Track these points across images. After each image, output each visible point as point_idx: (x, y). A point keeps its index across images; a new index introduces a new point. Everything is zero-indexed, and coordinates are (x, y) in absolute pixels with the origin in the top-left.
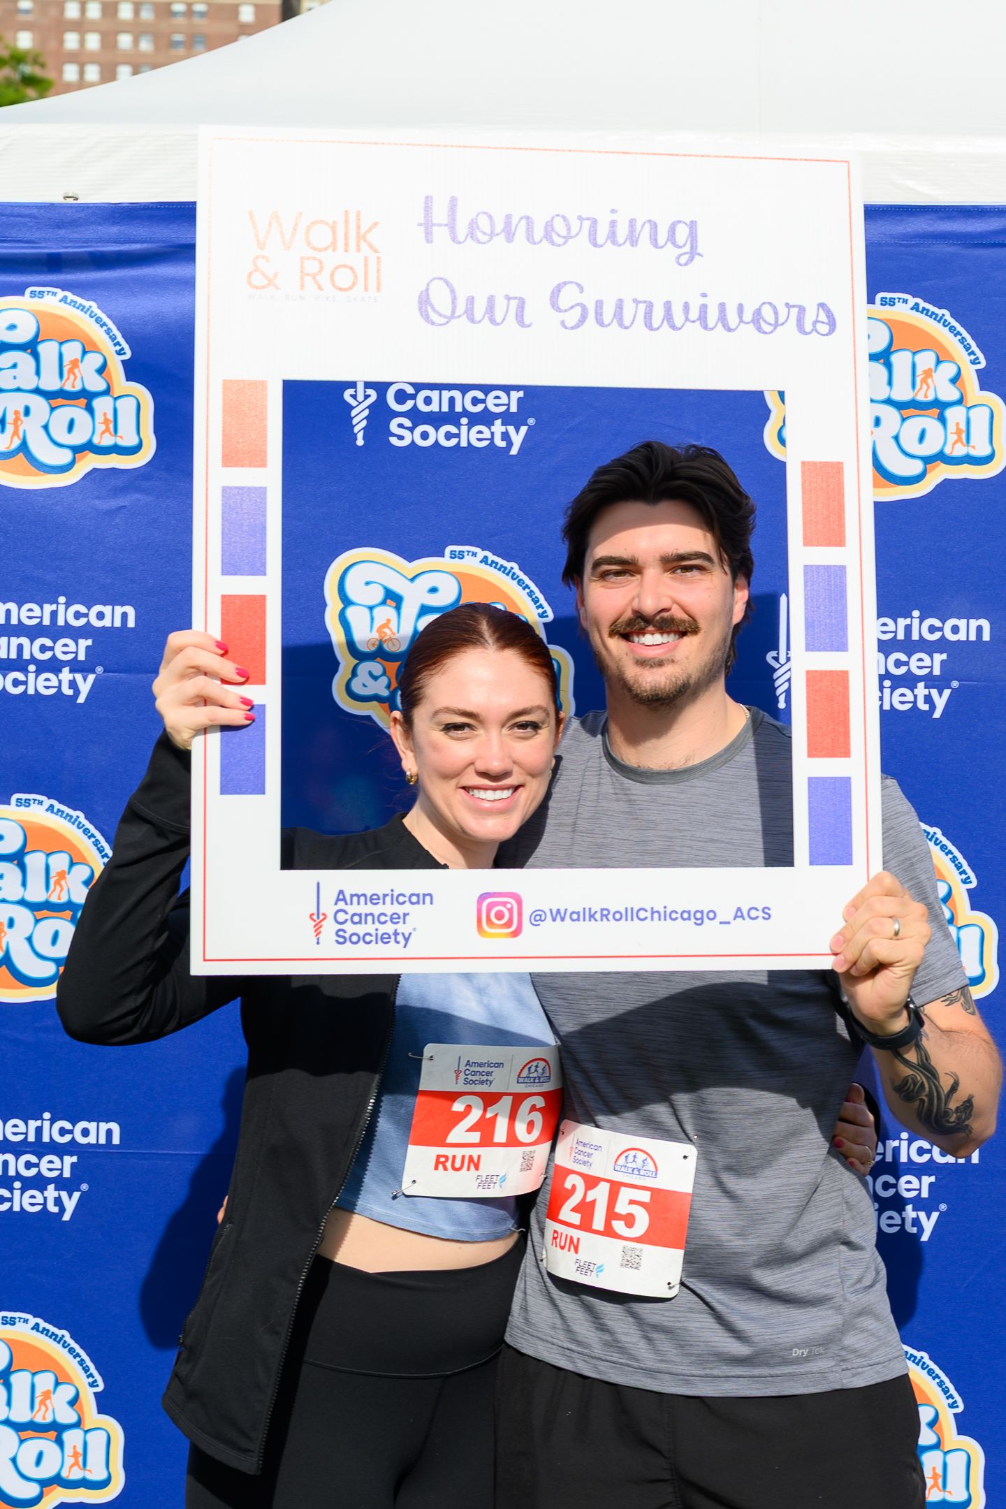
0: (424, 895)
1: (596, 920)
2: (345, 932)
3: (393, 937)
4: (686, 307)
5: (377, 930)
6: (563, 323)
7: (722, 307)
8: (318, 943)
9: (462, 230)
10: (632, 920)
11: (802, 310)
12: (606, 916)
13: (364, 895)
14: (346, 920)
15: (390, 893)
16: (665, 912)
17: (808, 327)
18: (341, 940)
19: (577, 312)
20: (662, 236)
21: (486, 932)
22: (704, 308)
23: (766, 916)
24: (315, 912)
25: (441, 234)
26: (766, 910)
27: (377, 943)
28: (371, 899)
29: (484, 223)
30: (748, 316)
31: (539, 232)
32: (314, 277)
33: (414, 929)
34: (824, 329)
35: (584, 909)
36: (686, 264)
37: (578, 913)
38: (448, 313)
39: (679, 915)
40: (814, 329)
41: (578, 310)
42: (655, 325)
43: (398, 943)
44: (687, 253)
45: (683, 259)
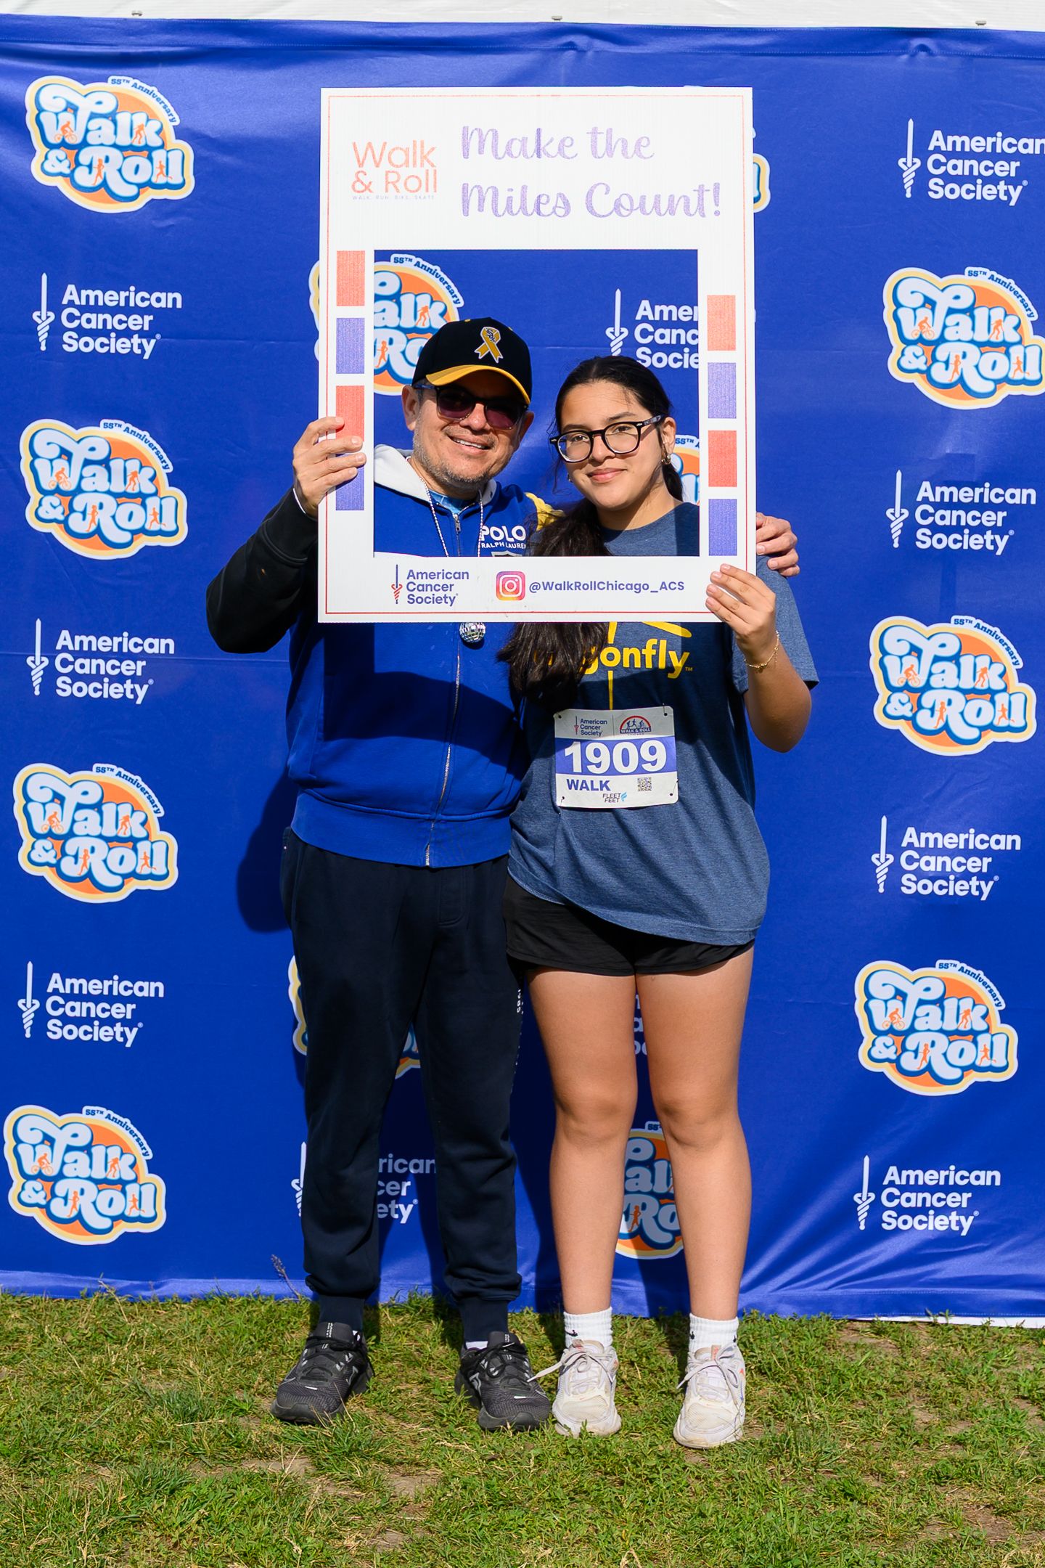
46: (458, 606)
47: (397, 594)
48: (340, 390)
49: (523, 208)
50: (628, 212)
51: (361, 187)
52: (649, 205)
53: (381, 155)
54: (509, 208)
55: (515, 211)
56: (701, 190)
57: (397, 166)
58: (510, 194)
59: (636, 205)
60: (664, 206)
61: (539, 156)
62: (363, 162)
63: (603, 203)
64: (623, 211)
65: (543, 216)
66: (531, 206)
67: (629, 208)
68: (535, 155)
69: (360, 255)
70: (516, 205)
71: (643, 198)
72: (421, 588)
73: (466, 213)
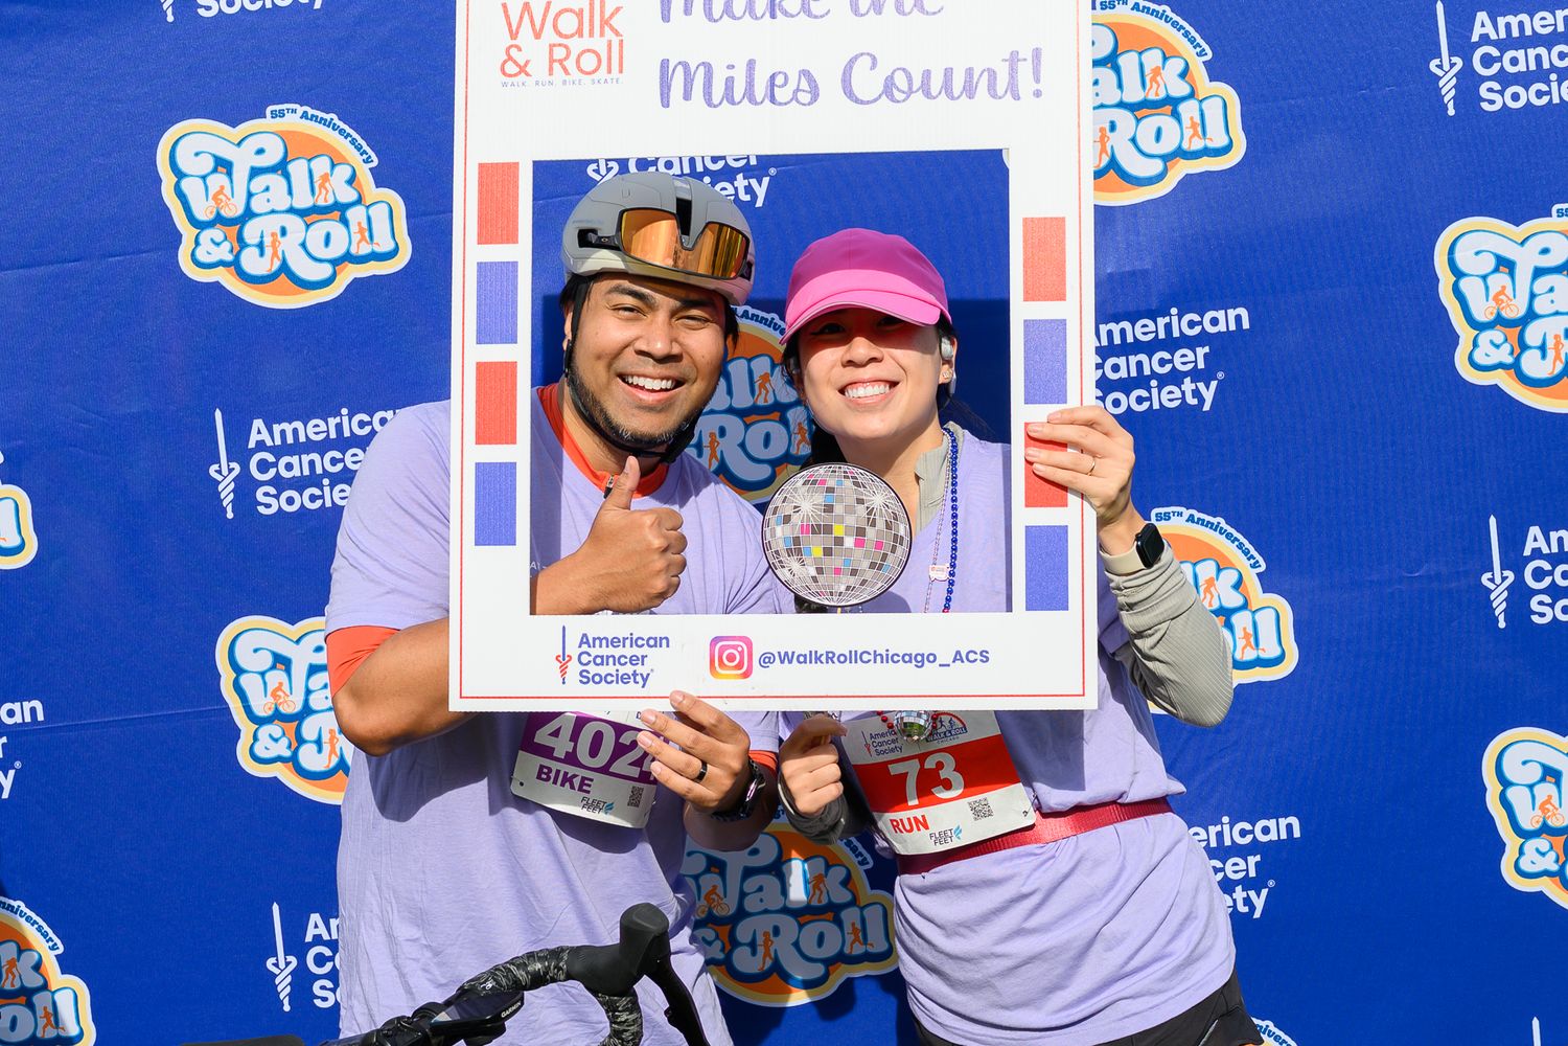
46: (653, 688)
47: (563, 671)
48: (482, 368)
49: (749, 94)
50: (904, 96)
51: (514, 68)
52: (936, 84)
53: (544, 20)
54: (729, 96)
55: (737, 98)
56: (1014, 59)
57: (566, 37)
58: (730, 73)
59: (917, 84)
60: (958, 84)
61: (773, 16)
62: (517, 33)
63: (867, 82)
64: (898, 96)
65: (780, 104)
66: (760, 90)
67: (906, 89)
68: (768, 14)
69: (511, 169)
70: (738, 93)
71: (927, 74)
72: (599, 660)
73: (665, 103)
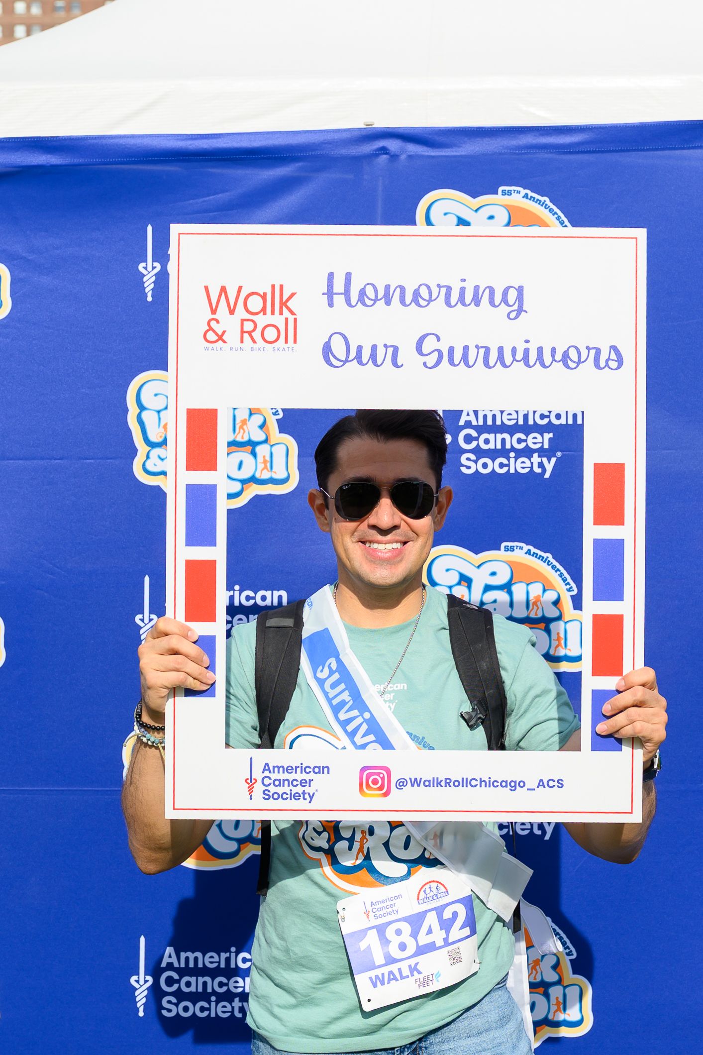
0: (324, 768)
1: (442, 786)
2: (269, 791)
3: (302, 795)
4: (514, 350)
5: (291, 790)
6: (425, 364)
7: (540, 350)
8: (251, 799)
9: (354, 297)
10: (467, 786)
11: (598, 351)
12: (449, 783)
13: (283, 767)
14: (270, 784)
15: (300, 766)
16: (490, 781)
17: (602, 364)
18: (267, 797)
19: (435, 356)
20: (498, 298)
21: (367, 794)
22: (526, 352)
23: (560, 786)
24: (249, 777)
25: (339, 300)
26: (560, 782)
27: (291, 799)
28: (287, 770)
29: (370, 292)
30: (558, 356)
31: (409, 298)
32: (250, 333)
33: (317, 790)
34: (613, 364)
35: (434, 778)
36: (515, 318)
37: (429, 781)
38: (344, 359)
39: (499, 784)
40: (607, 365)
41: (436, 354)
42: (491, 364)
43: (306, 799)
44: (514, 311)
45: (513, 315)
